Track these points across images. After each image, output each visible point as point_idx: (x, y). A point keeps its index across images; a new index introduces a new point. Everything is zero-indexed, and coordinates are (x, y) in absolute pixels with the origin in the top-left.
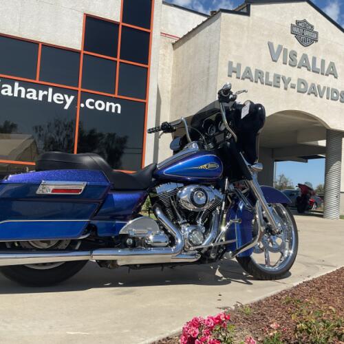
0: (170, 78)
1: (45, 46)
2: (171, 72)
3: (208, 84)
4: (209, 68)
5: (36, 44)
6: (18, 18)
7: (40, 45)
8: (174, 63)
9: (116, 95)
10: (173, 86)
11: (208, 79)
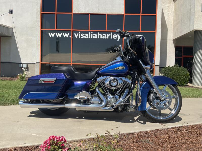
0: (173, 18)
1: (109, 15)
2: (173, 14)
3: (190, 17)
4: (190, 9)
5: (105, 15)
6: (98, 6)
7: (107, 15)
8: (174, 9)
9: (140, 31)
10: (174, 21)
11: (190, 15)
